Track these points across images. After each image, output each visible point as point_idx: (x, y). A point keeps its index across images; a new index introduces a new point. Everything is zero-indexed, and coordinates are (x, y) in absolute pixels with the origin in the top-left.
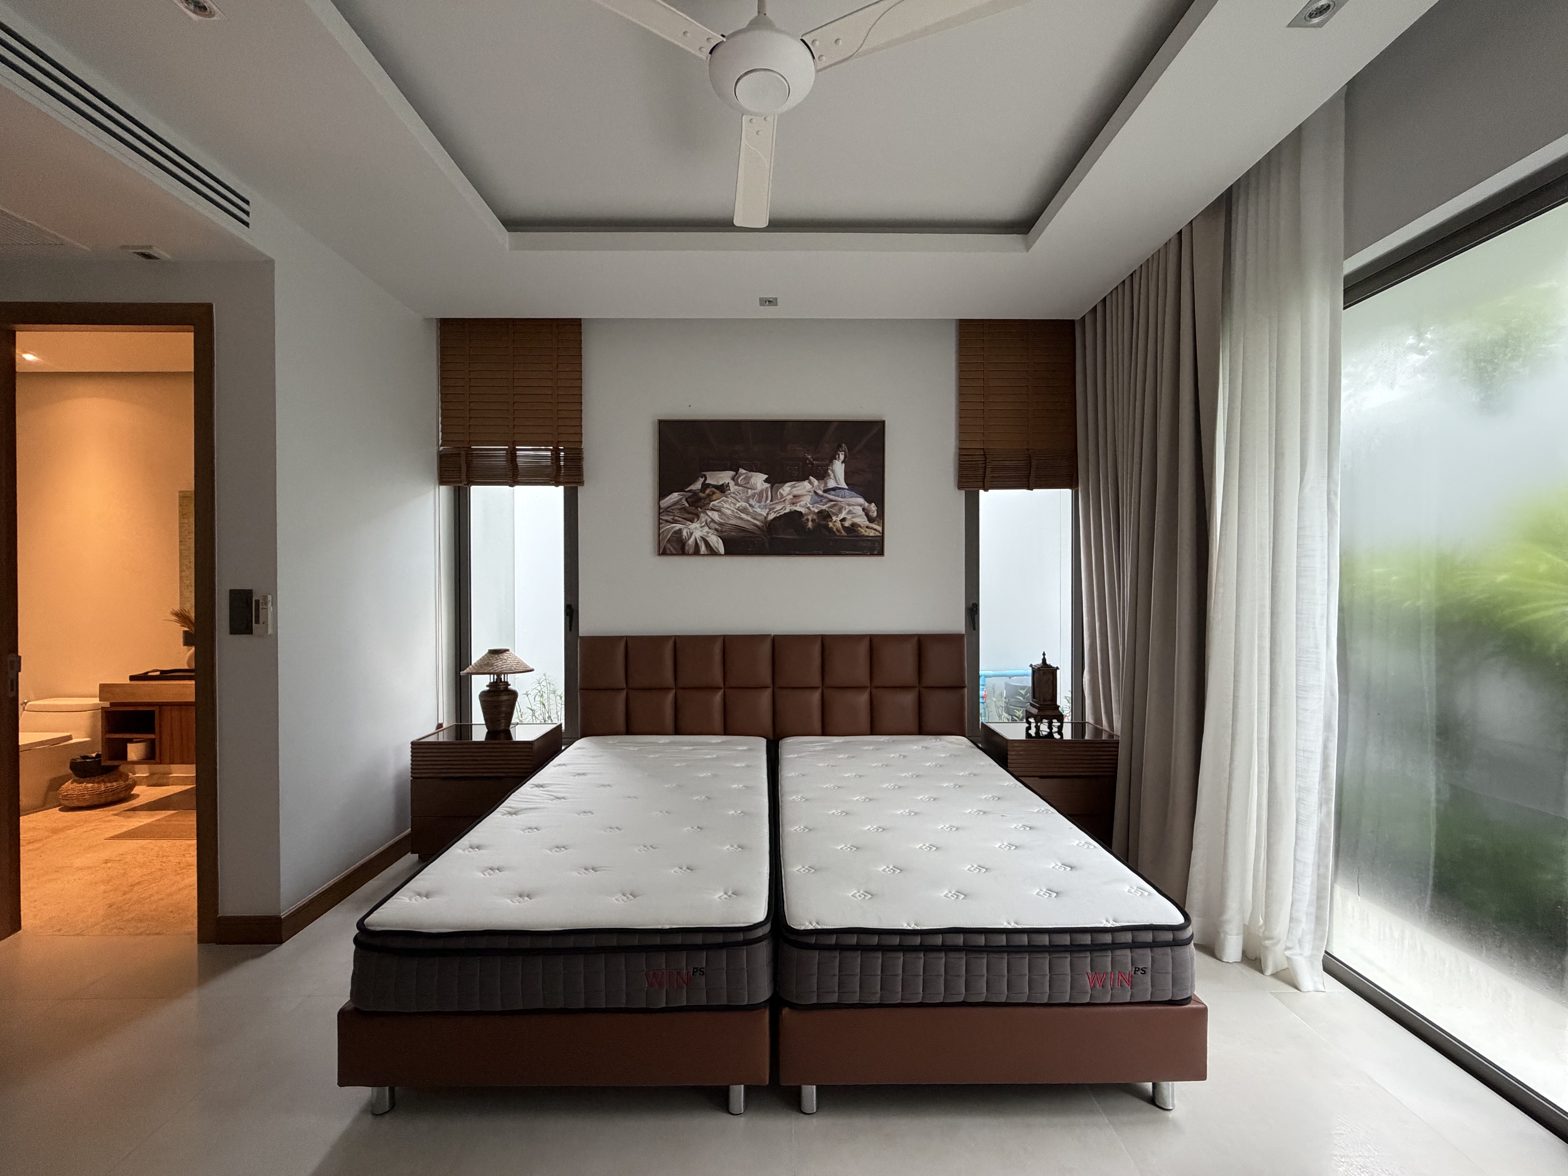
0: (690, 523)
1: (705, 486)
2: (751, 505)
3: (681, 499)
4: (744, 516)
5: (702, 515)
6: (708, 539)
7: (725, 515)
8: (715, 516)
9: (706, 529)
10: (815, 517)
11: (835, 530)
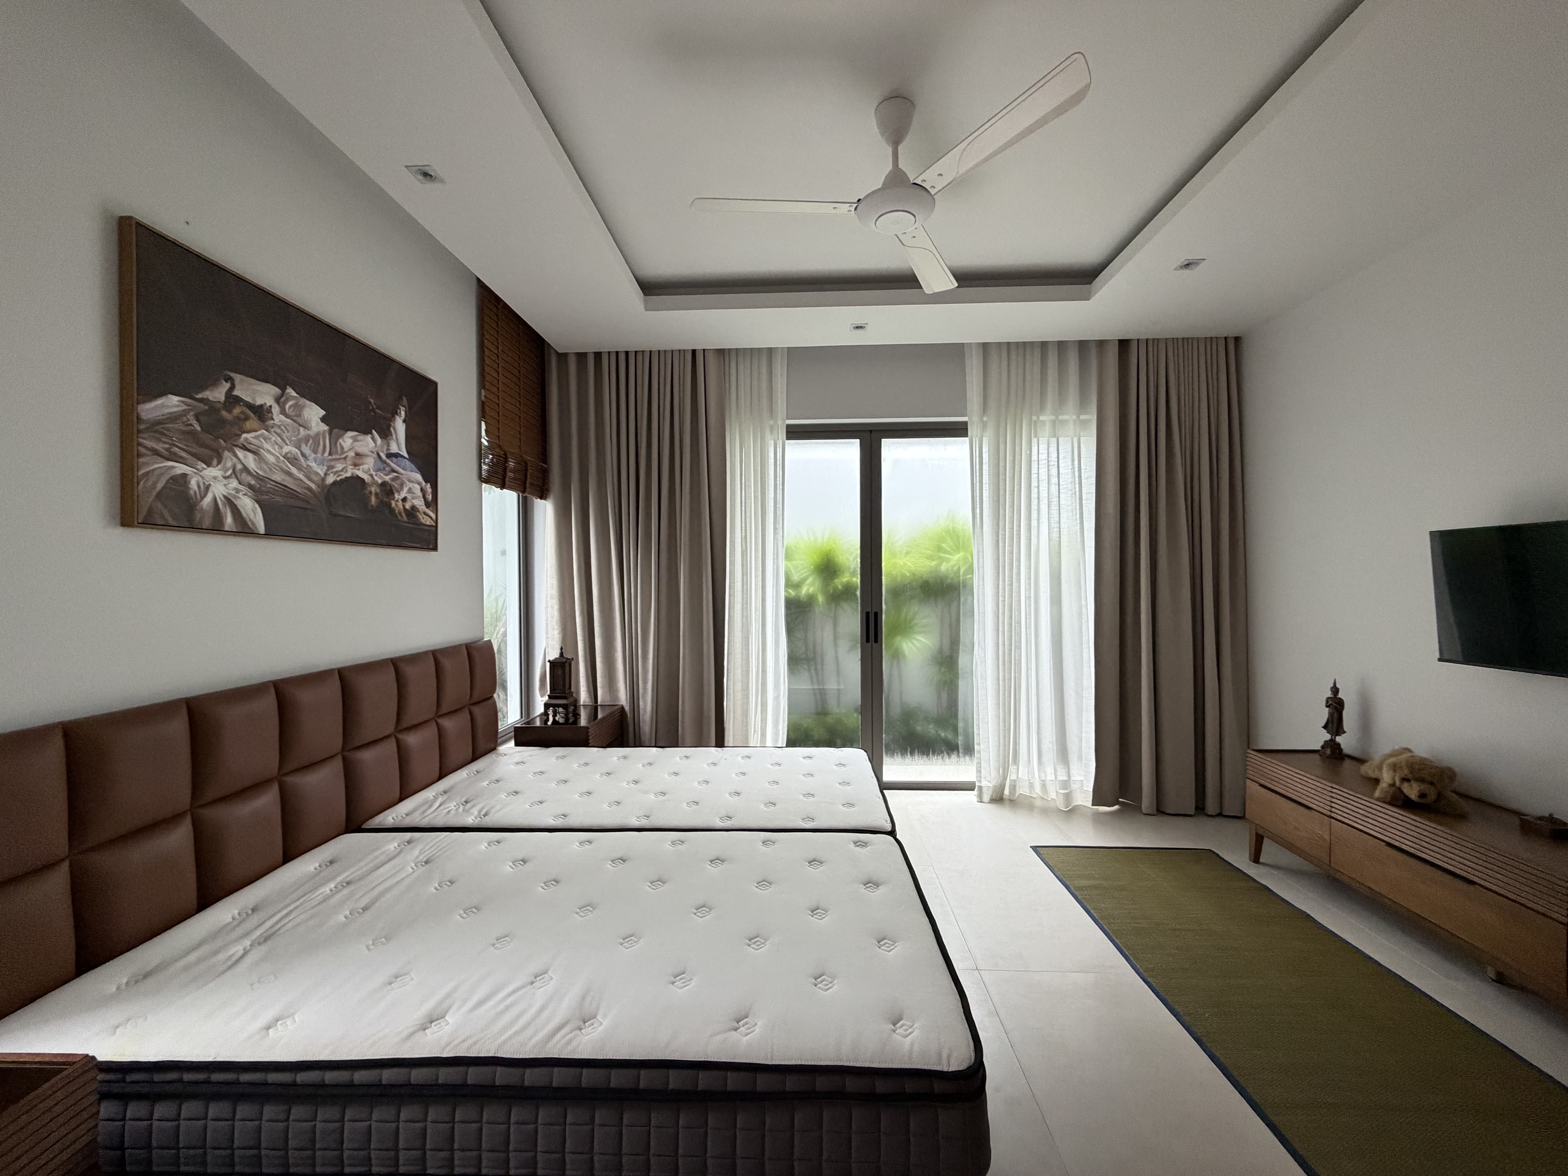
0: (205, 467)
1: (232, 400)
2: (303, 455)
3: (184, 413)
4: (294, 470)
5: (226, 454)
6: (238, 503)
7: (267, 463)
8: (250, 461)
9: (234, 483)
10: (378, 491)
11: (397, 511)
